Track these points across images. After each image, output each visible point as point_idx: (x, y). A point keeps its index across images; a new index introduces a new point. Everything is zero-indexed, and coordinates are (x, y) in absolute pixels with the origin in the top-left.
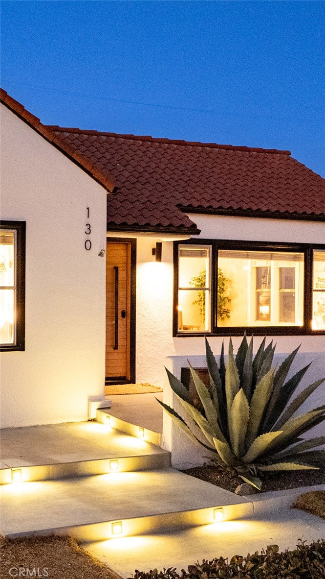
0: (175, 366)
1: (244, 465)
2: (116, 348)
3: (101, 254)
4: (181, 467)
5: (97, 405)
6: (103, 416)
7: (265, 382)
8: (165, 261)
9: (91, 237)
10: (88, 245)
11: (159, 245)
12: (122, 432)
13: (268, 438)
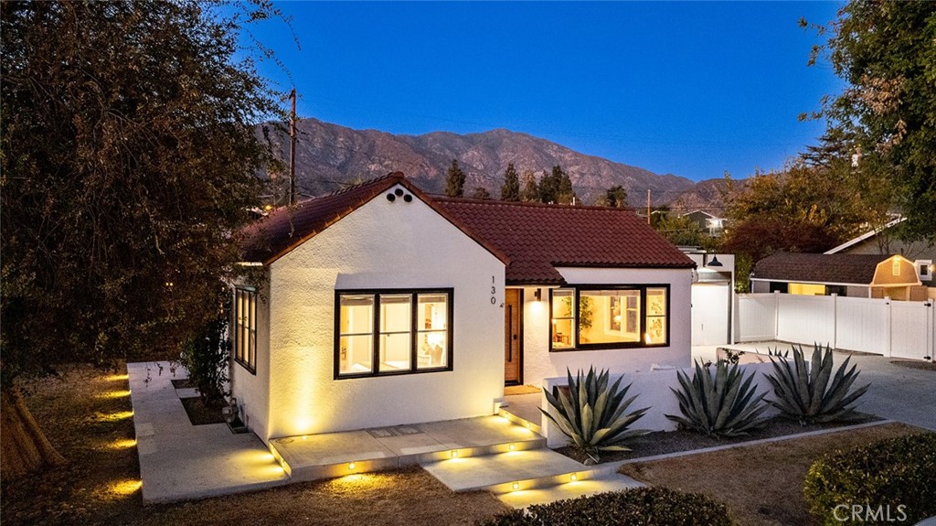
0: (549, 384)
1: (590, 446)
2: (510, 360)
3: (501, 306)
4: (553, 447)
5: (499, 405)
6: (504, 412)
7: (602, 398)
8: (544, 300)
9: (494, 295)
10: (493, 301)
11: (539, 290)
12: (515, 424)
13: (604, 431)
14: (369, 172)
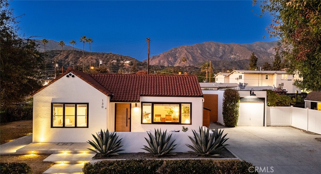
2: (127, 126)
8: (139, 107)
9: (103, 105)
11: (136, 104)
14: (231, 58)
